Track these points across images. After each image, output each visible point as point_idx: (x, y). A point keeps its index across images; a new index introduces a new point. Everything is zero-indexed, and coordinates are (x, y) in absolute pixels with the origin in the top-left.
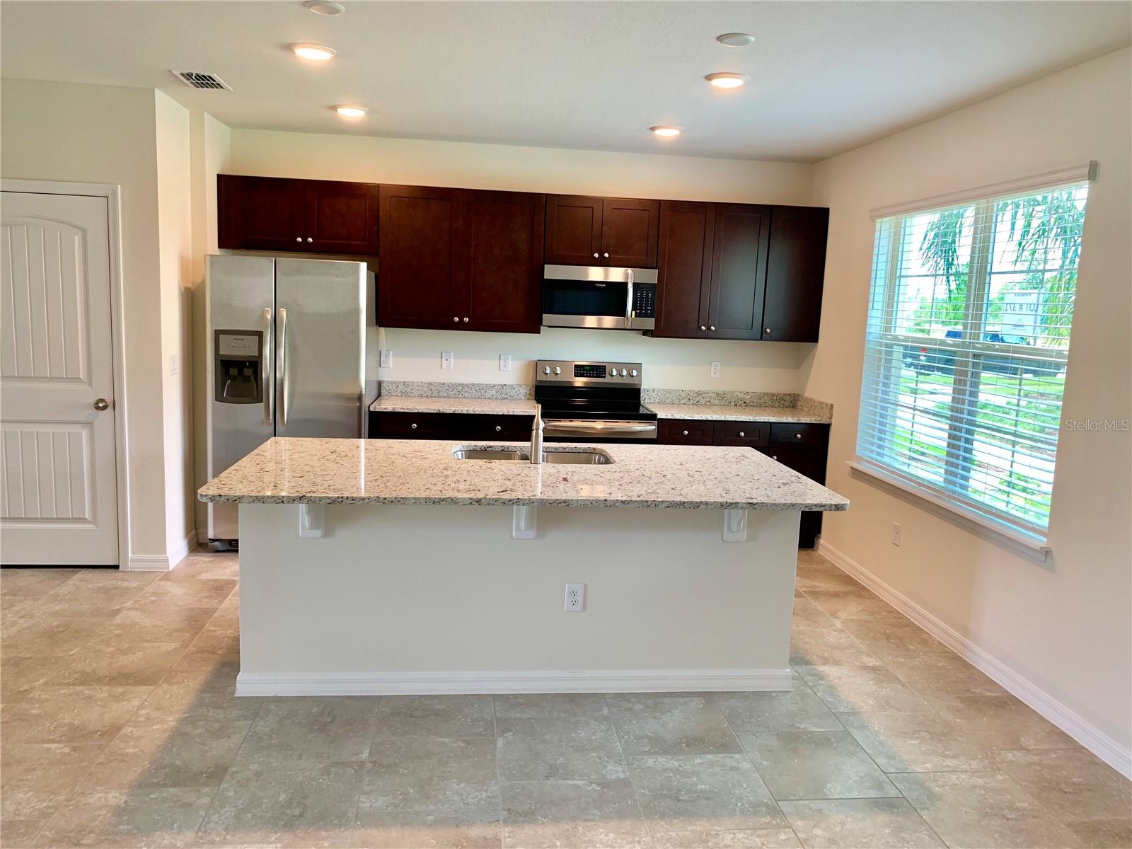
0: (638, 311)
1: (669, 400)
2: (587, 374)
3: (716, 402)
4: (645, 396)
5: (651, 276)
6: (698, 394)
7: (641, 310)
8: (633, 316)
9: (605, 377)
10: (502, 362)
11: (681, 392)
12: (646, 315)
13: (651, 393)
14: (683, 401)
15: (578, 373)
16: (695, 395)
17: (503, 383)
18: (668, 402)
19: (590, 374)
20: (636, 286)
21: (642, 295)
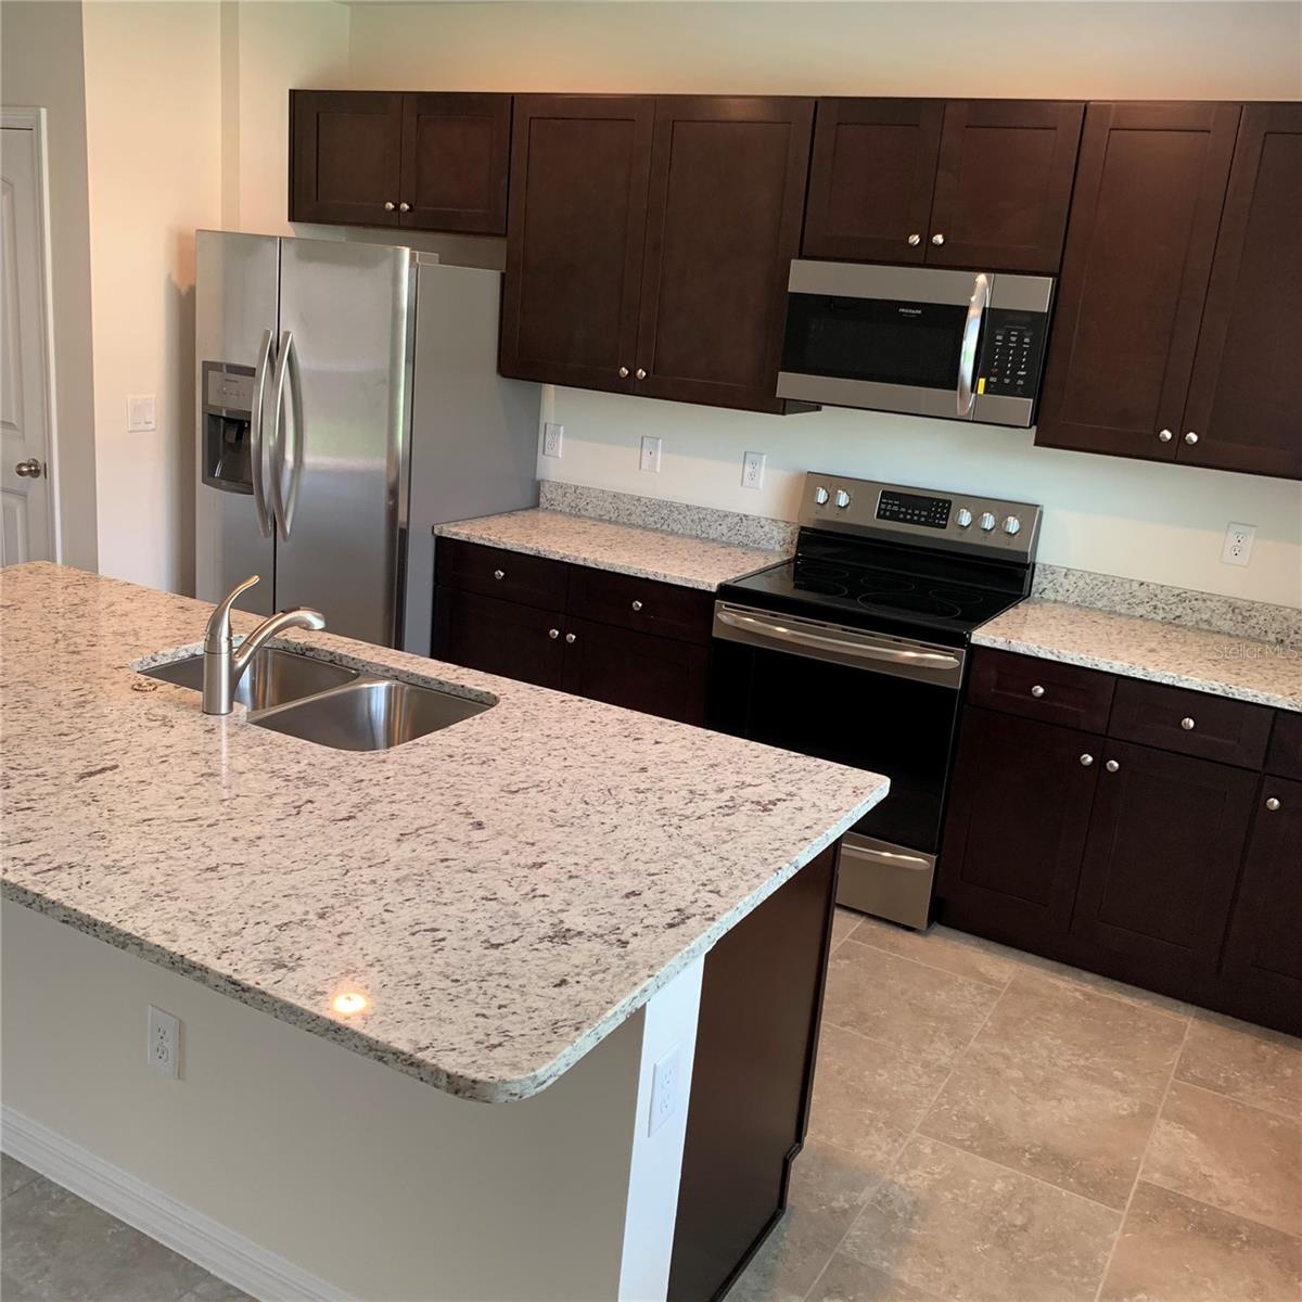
0: (993, 379)
1: (1105, 601)
2: (905, 514)
3: (1226, 626)
4: (1045, 584)
5: (1034, 293)
6: (1182, 597)
7: (1001, 375)
8: (981, 390)
9: (944, 527)
10: (748, 469)
11: (1135, 586)
12: (1011, 391)
13: (1061, 579)
14: (1140, 611)
15: (885, 510)
16: (1173, 600)
17: (743, 512)
18: (1099, 604)
19: (913, 515)
20: (989, 316)
21: (1006, 340)
